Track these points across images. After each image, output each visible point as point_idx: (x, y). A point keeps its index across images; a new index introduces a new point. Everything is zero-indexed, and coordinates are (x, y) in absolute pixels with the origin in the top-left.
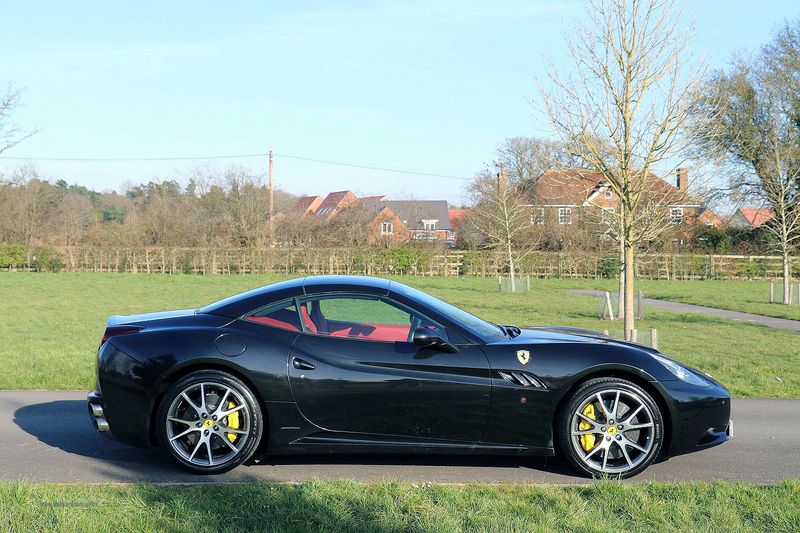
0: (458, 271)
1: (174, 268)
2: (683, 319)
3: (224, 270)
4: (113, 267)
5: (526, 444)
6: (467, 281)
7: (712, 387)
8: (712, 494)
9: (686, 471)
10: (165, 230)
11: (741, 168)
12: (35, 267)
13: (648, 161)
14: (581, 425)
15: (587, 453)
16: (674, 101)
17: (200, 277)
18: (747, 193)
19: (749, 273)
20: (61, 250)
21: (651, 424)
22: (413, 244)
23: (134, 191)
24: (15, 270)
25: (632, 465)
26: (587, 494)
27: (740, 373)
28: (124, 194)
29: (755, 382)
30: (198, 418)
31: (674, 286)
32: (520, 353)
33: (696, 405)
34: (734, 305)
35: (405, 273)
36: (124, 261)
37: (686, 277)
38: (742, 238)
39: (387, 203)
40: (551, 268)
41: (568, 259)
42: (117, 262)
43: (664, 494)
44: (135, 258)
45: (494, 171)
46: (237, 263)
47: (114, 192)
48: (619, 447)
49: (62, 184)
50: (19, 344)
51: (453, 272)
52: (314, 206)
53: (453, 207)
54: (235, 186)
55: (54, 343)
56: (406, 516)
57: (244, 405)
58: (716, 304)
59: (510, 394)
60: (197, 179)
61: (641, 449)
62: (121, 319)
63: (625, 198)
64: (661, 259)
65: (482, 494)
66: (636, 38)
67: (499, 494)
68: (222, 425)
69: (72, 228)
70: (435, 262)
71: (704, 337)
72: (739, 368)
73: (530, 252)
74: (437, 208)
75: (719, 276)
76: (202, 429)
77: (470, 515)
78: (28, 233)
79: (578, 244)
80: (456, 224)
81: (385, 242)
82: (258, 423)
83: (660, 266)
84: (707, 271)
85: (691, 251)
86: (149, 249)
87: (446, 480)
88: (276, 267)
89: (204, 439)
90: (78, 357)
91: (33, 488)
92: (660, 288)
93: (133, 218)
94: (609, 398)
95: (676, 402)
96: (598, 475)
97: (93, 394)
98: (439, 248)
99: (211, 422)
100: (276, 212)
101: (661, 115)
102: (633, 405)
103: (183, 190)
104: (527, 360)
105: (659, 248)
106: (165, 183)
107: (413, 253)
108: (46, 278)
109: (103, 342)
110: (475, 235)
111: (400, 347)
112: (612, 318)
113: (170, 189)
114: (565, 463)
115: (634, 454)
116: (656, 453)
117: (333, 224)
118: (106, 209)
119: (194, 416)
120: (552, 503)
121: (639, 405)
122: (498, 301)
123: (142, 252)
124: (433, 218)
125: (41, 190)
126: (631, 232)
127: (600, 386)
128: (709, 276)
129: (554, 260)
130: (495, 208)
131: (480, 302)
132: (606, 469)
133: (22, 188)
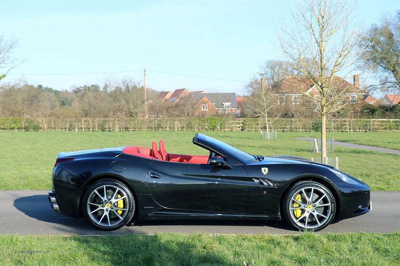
0: (241, 128)
1: (97, 128)
2: (354, 152)
3: (122, 129)
4: (65, 129)
5: (267, 214)
6: (245, 134)
7: (361, 185)
8: (359, 239)
9: (348, 227)
10: (92, 110)
11: (386, 74)
12: (27, 129)
13: (333, 72)
14: (294, 205)
15: (297, 219)
16: (346, 41)
17: (110, 133)
18: (389, 87)
19: (390, 128)
20: (40, 120)
21: (329, 204)
22: (217, 115)
23: (77, 90)
24: (16, 130)
25: (320, 224)
26: (296, 239)
27: (381, 179)
28: (72, 91)
29: (388, 183)
30: (103, 203)
31: (351, 135)
32: (263, 169)
33: (353, 194)
34: (381, 144)
35: (213, 130)
36: (71, 125)
37: (358, 130)
38: (387, 110)
39: (205, 94)
40: (288, 127)
41: (297, 122)
42: (68, 126)
43: (335, 239)
44: (76, 124)
45: (260, 78)
46: (128, 126)
47: (67, 90)
48: (313, 216)
49: (40, 86)
50: (17, 168)
51: (238, 129)
52: (168, 96)
53: (238, 96)
54: (128, 87)
55: (34, 166)
56: (205, 250)
57: (126, 196)
58: (372, 144)
59: (259, 190)
60: (108, 83)
61: (325, 217)
62: (64, 154)
63: (321, 91)
64: (345, 121)
65: (244, 239)
66: (327, 9)
67: (252, 239)
68: (115, 206)
69: (45, 109)
70: (229, 124)
71: (364, 161)
72: (380, 176)
73: (277, 118)
74: (229, 97)
75: (375, 130)
76: (105, 208)
77: (237, 250)
78: (23, 111)
79: (302, 114)
80: (240, 105)
81: (203, 114)
82: (133, 205)
83: (344, 125)
84: (369, 127)
85: (360, 117)
86: (83, 119)
87: (227, 233)
88: (148, 128)
89: (106, 213)
90: (46, 173)
91: (21, 238)
92: (344, 137)
93: (76, 104)
94: (308, 191)
95: (343, 193)
96: (302, 230)
97: (51, 192)
98: (231, 117)
99: (109, 205)
100: (147, 100)
101: (339, 48)
102: (320, 194)
103: (101, 89)
104: (267, 172)
105: (344, 116)
106: (93, 86)
107: (217, 120)
108: (32, 134)
109: (55, 166)
110: (249, 110)
111: (203, 166)
112: (318, 152)
113: (95, 88)
114: (286, 223)
115: (321, 219)
116: (332, 218)
117: (177, 106)
118: (63, 99)
119: (101, 202)
120: (279, 243)
121: (323, 194)
122: (260, 143)
123: (80, 121)
124: (228, 101)
125: (29, 90)
126: (324, 107)
127: (303, 185)
128: (370, 130)
129: (289, 123)
130: (259, 97)
131: (251, 144)
132: (307, 227)
133: (20, 89)
